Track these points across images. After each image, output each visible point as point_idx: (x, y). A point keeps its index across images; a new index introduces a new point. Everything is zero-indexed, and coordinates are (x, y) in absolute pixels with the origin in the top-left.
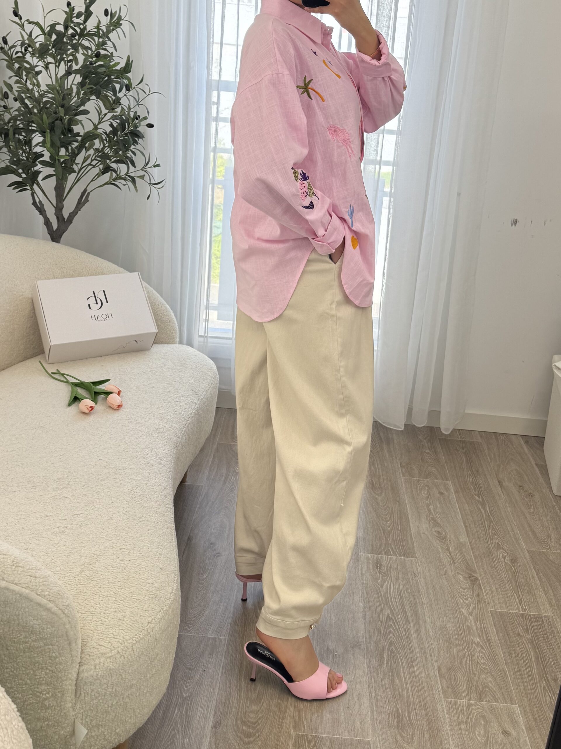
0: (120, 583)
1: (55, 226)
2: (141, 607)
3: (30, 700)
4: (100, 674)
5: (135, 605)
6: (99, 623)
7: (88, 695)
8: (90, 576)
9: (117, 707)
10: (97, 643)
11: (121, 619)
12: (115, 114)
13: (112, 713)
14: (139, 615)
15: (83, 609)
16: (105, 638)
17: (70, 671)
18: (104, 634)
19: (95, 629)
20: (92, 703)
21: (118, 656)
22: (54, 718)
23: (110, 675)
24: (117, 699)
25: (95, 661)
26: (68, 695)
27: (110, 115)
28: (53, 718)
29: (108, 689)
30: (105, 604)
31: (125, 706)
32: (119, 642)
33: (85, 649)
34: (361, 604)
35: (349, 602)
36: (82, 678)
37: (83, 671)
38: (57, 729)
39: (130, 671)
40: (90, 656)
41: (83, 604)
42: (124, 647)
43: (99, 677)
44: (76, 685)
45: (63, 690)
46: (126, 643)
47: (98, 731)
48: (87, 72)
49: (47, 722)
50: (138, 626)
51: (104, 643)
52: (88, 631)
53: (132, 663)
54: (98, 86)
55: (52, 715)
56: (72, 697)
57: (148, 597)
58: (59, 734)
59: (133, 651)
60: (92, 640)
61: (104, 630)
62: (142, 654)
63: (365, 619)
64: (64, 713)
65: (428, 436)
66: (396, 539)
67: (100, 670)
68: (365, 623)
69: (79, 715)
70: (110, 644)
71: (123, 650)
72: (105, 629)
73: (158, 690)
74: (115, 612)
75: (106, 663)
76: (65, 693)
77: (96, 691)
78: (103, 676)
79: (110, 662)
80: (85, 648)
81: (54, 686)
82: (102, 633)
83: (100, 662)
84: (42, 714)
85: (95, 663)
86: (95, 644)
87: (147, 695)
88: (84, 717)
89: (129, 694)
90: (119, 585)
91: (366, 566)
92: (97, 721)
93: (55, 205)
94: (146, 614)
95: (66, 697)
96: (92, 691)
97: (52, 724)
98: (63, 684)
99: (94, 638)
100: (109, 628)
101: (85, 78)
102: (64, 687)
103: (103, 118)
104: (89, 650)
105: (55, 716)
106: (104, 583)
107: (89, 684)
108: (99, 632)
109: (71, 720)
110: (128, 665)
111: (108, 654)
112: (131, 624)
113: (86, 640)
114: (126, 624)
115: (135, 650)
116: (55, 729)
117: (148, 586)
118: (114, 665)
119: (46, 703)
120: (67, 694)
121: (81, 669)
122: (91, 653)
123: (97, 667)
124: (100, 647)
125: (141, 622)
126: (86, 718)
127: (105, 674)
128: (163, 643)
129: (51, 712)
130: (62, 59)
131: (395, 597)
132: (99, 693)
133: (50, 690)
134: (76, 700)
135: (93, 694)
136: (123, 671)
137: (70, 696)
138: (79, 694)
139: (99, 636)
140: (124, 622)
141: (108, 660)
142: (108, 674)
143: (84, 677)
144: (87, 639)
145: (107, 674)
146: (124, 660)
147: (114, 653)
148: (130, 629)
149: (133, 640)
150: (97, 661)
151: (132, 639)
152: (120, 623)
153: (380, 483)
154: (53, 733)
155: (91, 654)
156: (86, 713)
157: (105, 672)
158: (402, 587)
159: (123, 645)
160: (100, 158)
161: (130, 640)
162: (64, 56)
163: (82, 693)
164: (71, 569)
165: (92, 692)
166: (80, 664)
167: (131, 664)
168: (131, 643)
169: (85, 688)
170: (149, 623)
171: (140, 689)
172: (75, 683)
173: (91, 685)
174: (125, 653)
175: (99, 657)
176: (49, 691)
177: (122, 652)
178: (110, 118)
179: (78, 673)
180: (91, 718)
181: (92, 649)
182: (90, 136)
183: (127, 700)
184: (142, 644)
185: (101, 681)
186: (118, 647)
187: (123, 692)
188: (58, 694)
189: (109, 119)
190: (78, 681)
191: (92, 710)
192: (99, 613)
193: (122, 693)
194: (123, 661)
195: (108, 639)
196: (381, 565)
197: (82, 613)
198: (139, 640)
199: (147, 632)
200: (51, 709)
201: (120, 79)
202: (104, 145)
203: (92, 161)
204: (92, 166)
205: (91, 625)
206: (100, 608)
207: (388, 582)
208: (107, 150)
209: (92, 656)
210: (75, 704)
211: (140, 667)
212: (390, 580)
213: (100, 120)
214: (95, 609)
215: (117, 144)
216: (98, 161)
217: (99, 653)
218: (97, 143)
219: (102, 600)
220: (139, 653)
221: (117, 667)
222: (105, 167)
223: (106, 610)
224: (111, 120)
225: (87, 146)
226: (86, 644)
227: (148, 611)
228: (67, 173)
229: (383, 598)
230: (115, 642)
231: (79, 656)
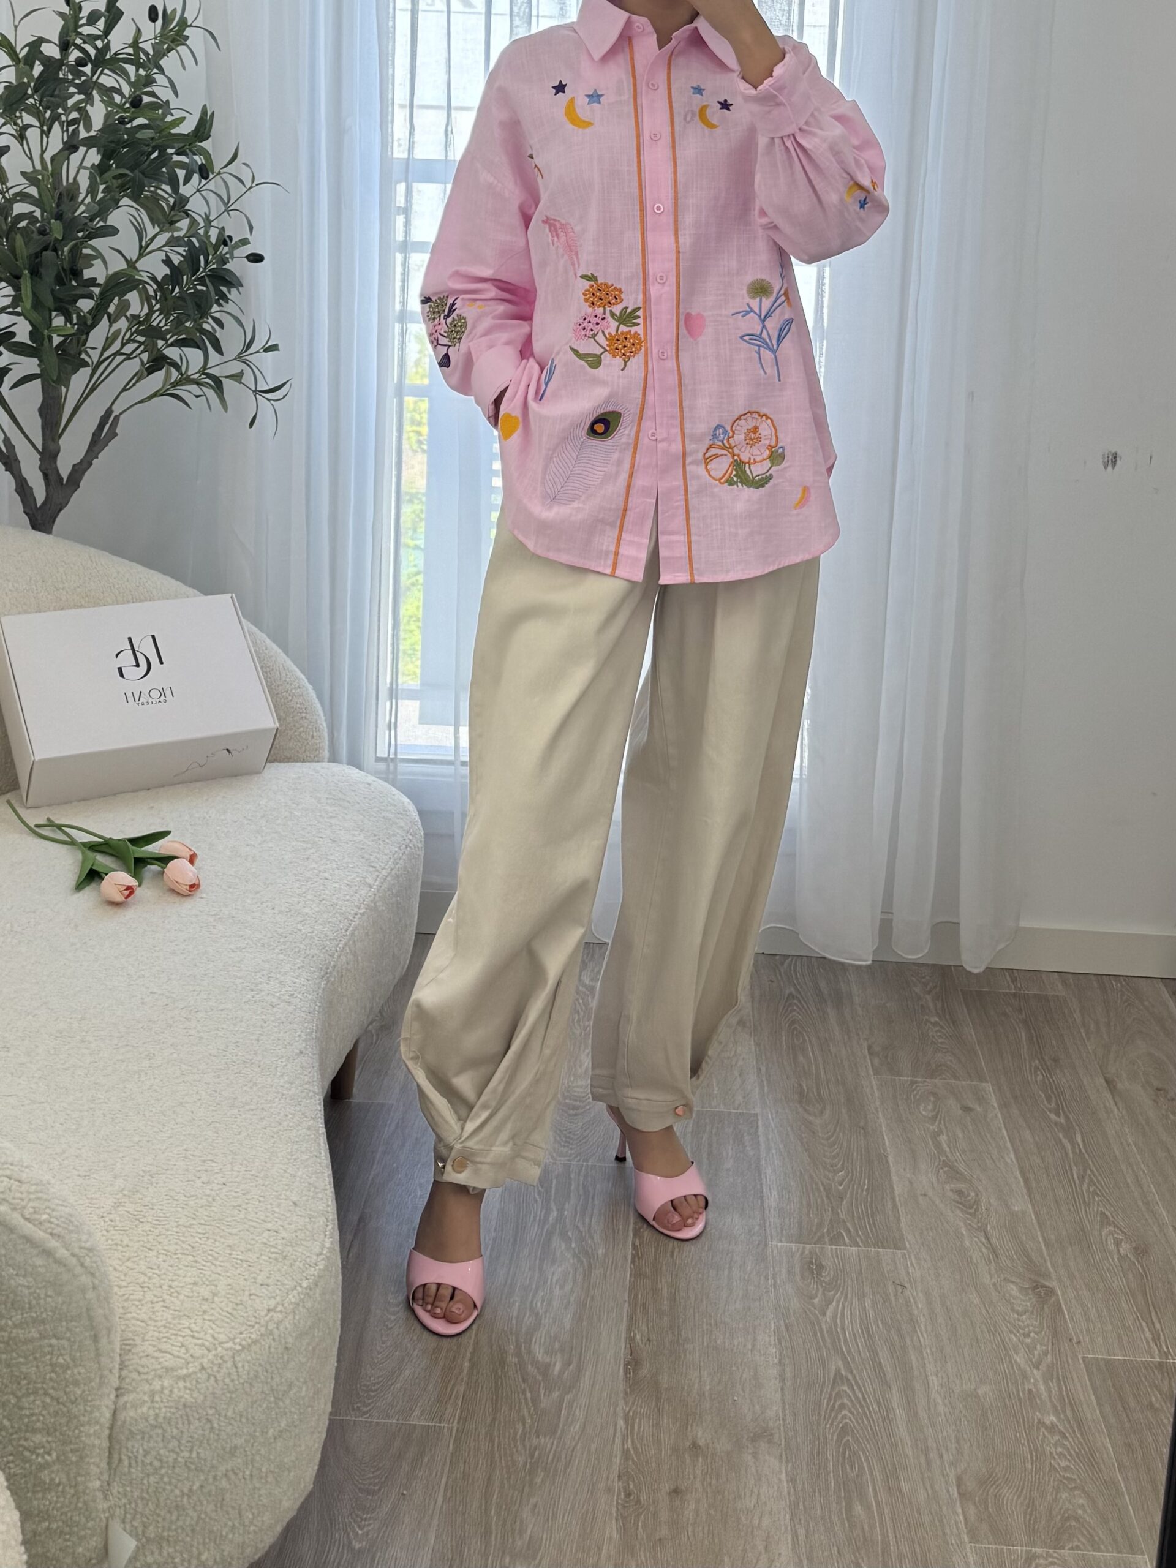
0: (203, 1227)
1: (40, 493)
2: (252, 1276)
3: (9, 1468)
4: (162, 1415)
5: (238, 1271)
6: (158, 1307)
7: (136, 1462)
8: (136, 1213)
9: (202, 1498)
10: (154, 1346)
11: (207, 1300)
12: (176, 234)
13: (191, 1512)
14: (247, 1293)
15: (123, 1278)
16: (173, 1337)
17: (97, 1403)
18: (170, 1328)
19: (150, 1319)
20: (145, 1482)
21: (202, 1377)
22: (62, 1514)
23: (185, 1417)
24: (202, 1478)
25: (150, 1384)
26: (93, 1460)
27: (164, 237)
28: (59, 1514)
29: (182, 1451)
30: (171, 1269)
31: (220, 1499)
32: (203, 1345)
33: (129, 1360)
34: (773, 1350)
35: (745, 1346)
36: (125, 1422)
37: (125, 1406)
38: (68, 1540)
39: (230, 1414)
40: (139, 1373)
41: (123, 1268)
42: (216, 1356)
43: (160, 1420)
44: (110, 1437)
45: (82, 1446)
46: (220, 1349)
47: (160, 1554)
48: (112, 142)
49: (45, 1525)
50: (245, 1315)
51: (170, 1346)
52: (134, 1322)
53: (234, 1396)
54: (136, 172)
55: (59, 1505)
56: (101, 1466)
57: (267, 1258)
58: (74, 1553)
59: (236, 1367)
60: (144, 1340)
61: (169, 1320)
62: (256, 1377)
63: (782, 1380)
64: (85, 1503)
65: (935, 987)
66: (857, 1208)
67: (162, 1405)
68: (782, 1390)
69: (118, 1510)
70: (183, 1350)
71: (212, 1363)
72: (174, 1318)
73: (292, 1474)
74: (195, 1284)
75: (176, 1390)
76: (87, 1455)
77: (154, 1453)
78: (170, 1418)
79: (185, 1387)
80: (126, 1357)
81: (62, 1438)
82: (165, 1327)
83: (163, 1388)
84: (35, 1503)
85: (152, 1387)
86: (150, 1347)
87: (269, 1479)
88: (129, 1516)
89: (227, 1471)
90: (200, 1231)
91: (784, 1271)
92: (157, 1527)
93: (40, 449)
94: (266, 1292)
95: (88, 1463)
96: (146, 1453)
97: (58, 1527)
98: (80, 1432)
99: (148, 1337)
100: (180, 1317)
101: (107, 156)
102: (83, 1439)
103: (148, 245)
104: (138, 1361)
105: (66, 1510)
106: (167, 1227)
107: (139, 1437)
108: (159, 1324)
109: (101, 1520)
110: (224, 1398)
111: (180, 1371)
112: (230, 1310)
113: (131, 1342)
114: (218, 1310)
115: (240, 1365)
116: (66, 1540)
117: (266, 1234)
118: (194, 1396)
119: (45, 1475)
120: (92, 1457)
121: (122, 1400)
122: (143, 1366)
123: (157, 1398)
124: (161, 1355)
125: (251, 1306)
126: (134, 1518)
127: (174, 1413)
128: (304, 1360)
129: (55, 1499)
130: (56, 117)
131: (854, 1335)
132: (161, 1460)
133: (54, 1445)
134: (110, 1475)
135: (148, 1460)
136: (214, 1410)
137: (96, 1464)
138: (116, 1462)
139: (159, 1332)
140: (214, 1306)
141: (181, 1384)
142: (181, 1416)
143: (128, 1419)
144: (134, 1340)
145: (178, 1415)
146: (216, 1385)
147: (191, 1368)
148: (228, 1320)
149: (235, 1344)
150: (157, 1384)
151: (233, 1340)
152: (205, 1307)
153: (818, 1089)
154: (61, 1549)
155: (141, 1370)
156: (133, 1505)
157: (173, 1410)
158: (871, 1312)
159: (214, 1352)
160: (143, 336)
161: (227, 1342)
162: (60, 110)
163: (124, 1457)
164: (94, 1201)
165: (145, 1456)
166: (119, 1392)
167: (231, 1398)
168: (231, 1349)
169: (130, 1444)
170: (269, 1310)
171: (253, 1461)
172: (107, 1432)
173: (143, 1438)
174: (218, 1372)
175: (160, 1377)
176: (51, 1449)
177: (211, 1368)
178: (164, 243)
179: (115, 1412)
180: (145, 1520)
181: (144, 1360)
182: (120, 285)
183: (224, 1483)
184: (255, 1353)
185: (164, 1431)
187: (214, 1462)
188: (70, 1455)
189: (163, 246)
190: (116, 1431)
191: (148, 1501)
192: (157, 1285)
193: (212, 1467)
194: (214, 1388)
195: (180, 1339)
196: (820, 1267)
197: (120, 1287)
198: (249, 1345)
199: (267, 1328)
200: (56, 1492)
201: (186, 155)
202: (151, 307)
203: (123, 345)
204: (125, 357)
205: (140, 1309)
206: (159, 1276)
207: (838, 1302)
208: (157, 320)
209: (144, 1374)
210: (108, 1484)
211: (252, 1407)
212: (842, 1299)
213: (143, 251)
214: (150, 1278)
215: (180, 303)
216: (136, 345)
217: (159, 1367)
218: (135, 303)
219: (164, 1261)
220: (248, 1374)
221: (199, 1401)
222: (152, 357)
223: (173, 1280)
224: (166, 249)
225: (112, 309)
226: (130, 1351)
227: (268, 1285)
228: (69, 368)
229: (826, 1335)
230: (196, 1345)
231: (116, 1371)
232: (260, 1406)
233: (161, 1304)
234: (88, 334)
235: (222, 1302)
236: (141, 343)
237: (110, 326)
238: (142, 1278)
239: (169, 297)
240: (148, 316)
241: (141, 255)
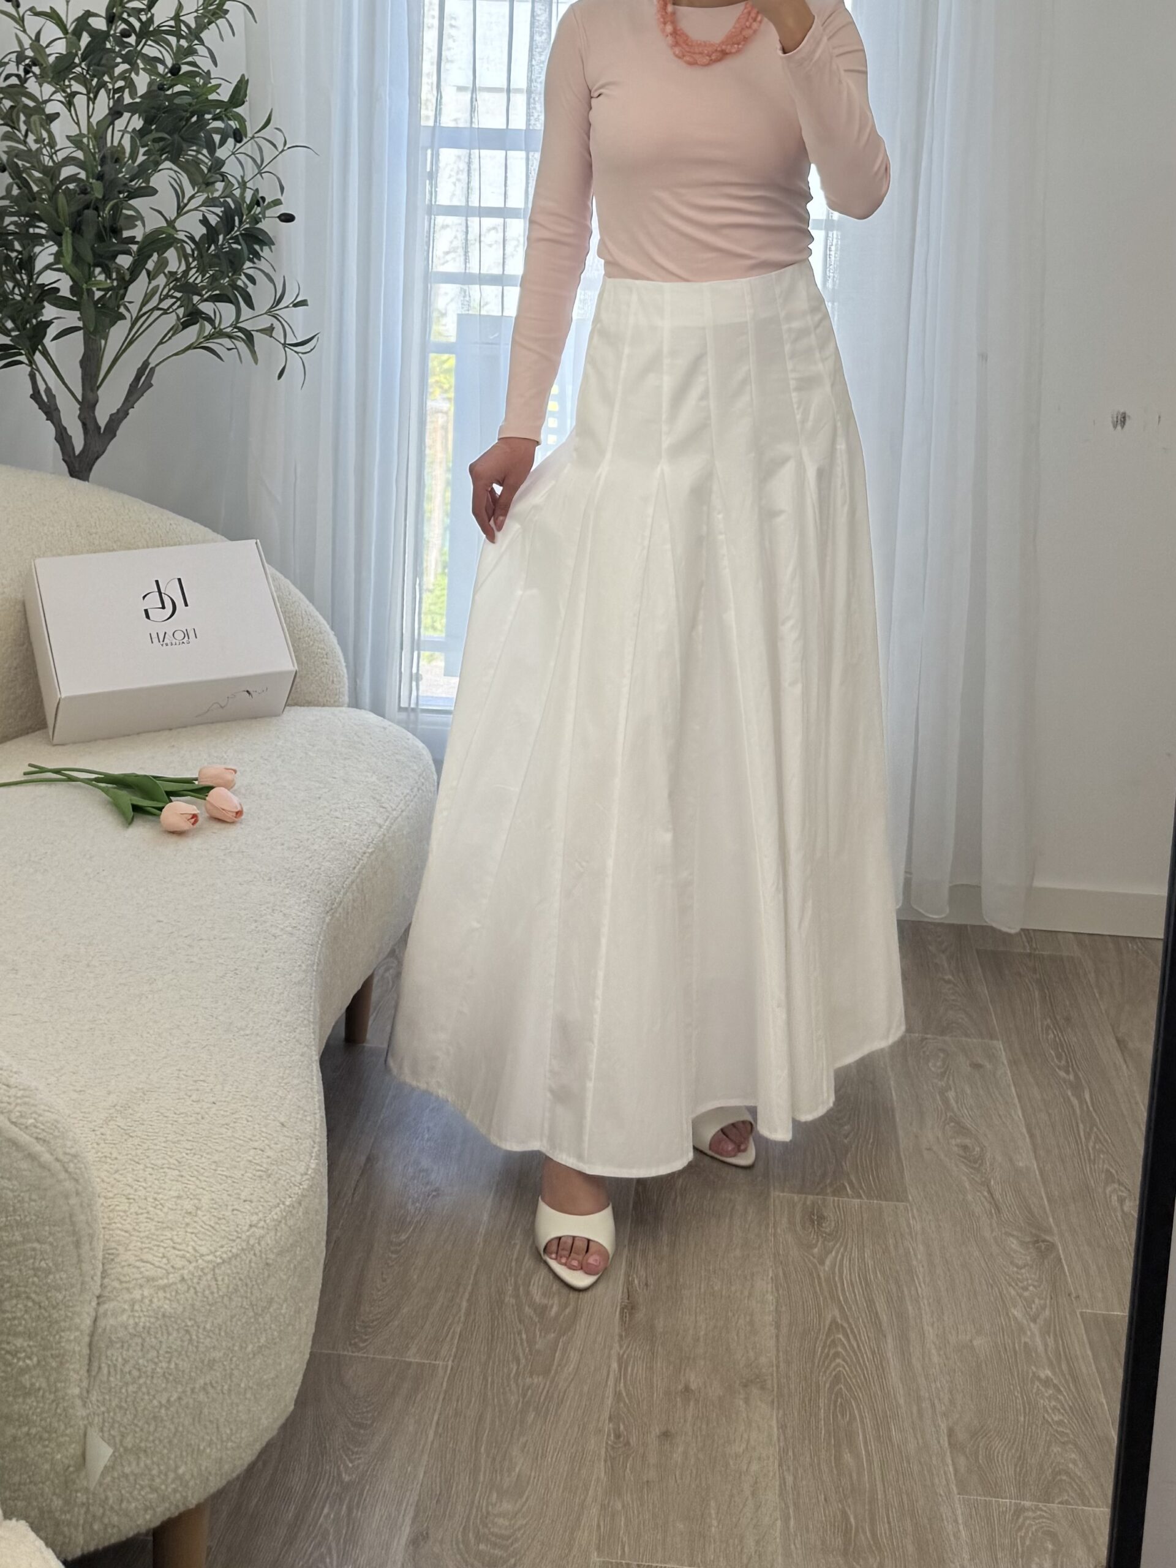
0: (190, 1143)
1: (79, 443)
2: (236, 1192)
4: (141, 1324)
5: (222, 1187)
6: (142, 1218)
7: (116, 1371)
8: (126, 1128)
9: (180, 1410)
10: (136, 1256)
11: (190, 1213)
12: (212, 195)
13: (168, 1424)
14: (230, 1208)
15: (109, 1189)
16: (155, 1248)
17: (78, 1309)
18: (153, 1239)
19: (134, 1229)
20: (124, 1391)
21: (182, 1287)
22: (41, 1420)
23: (164, 1328)
24: (180, 1389)
25: (131, 1293)
26: (72, 1367)
27: (202, 197)
28: (39, 1418)
29: (160, 1361)
30: (156, 1182)
31: (198, 1412)
32: (183, 1257)
34: (770, 1297)
35: (742, 1293)
36: (105, 1330)
37: (105, 1314)
38: (47, 1446)
39: (208, 1326)
40: (121, 1282)
41: (110, 1180)
42: (197, 1268)
43: (140, 1329)
44: (90, 1345)
45: (62, 1351)
46: (200, 1261)
48: (155, 108)
49: (25, 1429)
50: (227, 1229)
51: (151, 1256)
52: (119, 1232)
53: (213, 1308)
54: (175, 135)
55: (38, 1410)
56: (81, 1373)
57: (251, 1176)
58: (52, 1459)
59: (216, 1280)
60: (126, 1250)
61: (153, 1231)
62: (236, 1291)
63: (778, 1327)
64: (64, 1409)
65: (950, 946)
66: (861, 1161)
67: (141, 1314)
68: (777, 1336)
69: (96, 1417)
70: (165, 1260)
71: (193, 1274)
72: (157, 1230)
74: (179, 1197)
75: (155, 1300)
76: (67, 1361)
77: (132, 1362)
78: (150, 1328)
79: (165, 1297)
80: (109, 1266)
81: (43, 1343)
82: (148, 1237)
83: (143, 1297)
84: (16, 1407)
85: (132, 1296)
86: (133, 1258)
88: (107, 1425)
89: (205, 1384)
91: (785, 1221)
92: (135, 1437)
93: (79, 399)
94: (249, 1208)
95: (68, 1369)
96: (126, 1361)
97: (37, 1432)
98: (61, 1337)
99: (131, 1247)
100: (163, 1229)
101: (148, 121)
102: (63, 1344)
103: (186, 205)
104: (120, 1270)
105: (45, 1415)
106: (155, 1142)
107: (118, 1345)
108: (142, 1235)
109: (79, 1427)
110: (203, 1311)
111: (160, 1281)
112: (212, 1223)
113: (114, 1251)
114: (201, 1224)
115: (220, 1278)
116: (44, 1446)
117: (252, 1152)
118: (174, 1306)
119: (26, 1380)
120: (71, 1364)
121: (101, 1310)
122: (124, 1275)
123: (137, 1307)
124: (142, 1264)
125: (233, 1221)
126: (112, 1427)
127: (153, 1323)
128: (285, 1277)
129: (35, 1404)
130: (102, 85)
131: (852, 1284)
132: (139, 1370)
133: (35, 1350)
134: (89, 1382)
135: (127, 1369)
136: (193, 1322)
137: (76, 1370)
138: (96, 1370)
139: (142, 1243)
140: (196, 1219)
141: (161, 1294)
142: (161, 1326)
143: (108, 1327)
144: (117, 1250)
145: (157, 1325)
146: (195, 1297)
147: (172, 1278)
148: (210, 1233)
149: (216, 1257)
150: (137, 1294)
151: (213, 1253)
152: (187, 1220)
154: (40, 1456)
155: (123, 1279)
156: (111, 1414)
157: (153, 1320)
158: (870, 1262)
159: (194, 1264)
160: (179, 292)
161: (208, 1255)
162: (106, 78)
163: (103, 1365)
165: (123, 1365)
166: (101, 1300)
167: (210, 1311)
168: (211, 1261)
169: (109, 1353)
170: (251, 1225)
171: (231, 1375)
172: (87, 1339)
173: (122, 1347)
174: (198, 1283)
175: (141, 1286)
176: (32, 1353)
177: (191, 1279)
178: (200, 203)
179: (95, 1319)
180: (123, 1429)
181: (126, 1268)
182: (158, 242)
183: (202, 1396)
184: (236, 1267)
185: (144, 1340)
186: (183, 1268)
187: (192, 1374)
188: (51, 1360)
189: (201, 207)
190: (96, 1338)
192: (143, 1198)
193: (191, 1379)
194: (193, 1299)
195: (162, 1250)
196: (822, 1218)
197: (106, 1198)
198: (230, 1259)
199: (248, 1243)
200: (36, 1397)
201: (222, 120)
202: (188, 264)
203: (161, 301)
204: (161, 312)
205: (125, 1220)
206: (145, 1188)
207: (837, 1253)
208: (194, 277)
209: (126, 1282)
210: (88, 1392)
211: (231, 1321)
212: (842, 1249)
213: (181, 210)
214: (136, 1190)
215: (216, 260)
216: (174, 300)
217: (140, 1276)
218: (173, 262)
219: (151, 1174)
220: (228, 1287)
221: (178, 1312)
222: (188, 312)
223: (158, 1193)
224: (203, 208)
225: (150, 265)
226: (113, 1260)
227: (251, 1202)
228: (107, 320)
229: (824, 1284)
230: (177, 1256)
231: (98, 1279)
232: (240, 1320)
233: (146, 1215)
234: (126, 289)
235: (204, 1216)
236: (178, 299)
237: (149, 283)
238: (129, 1190)
239: (204, 254)
240: (186, 273)
241: (179, 215)
